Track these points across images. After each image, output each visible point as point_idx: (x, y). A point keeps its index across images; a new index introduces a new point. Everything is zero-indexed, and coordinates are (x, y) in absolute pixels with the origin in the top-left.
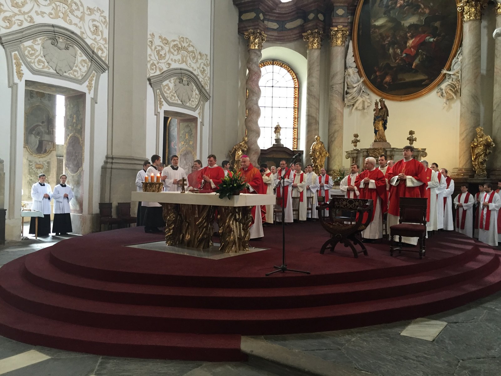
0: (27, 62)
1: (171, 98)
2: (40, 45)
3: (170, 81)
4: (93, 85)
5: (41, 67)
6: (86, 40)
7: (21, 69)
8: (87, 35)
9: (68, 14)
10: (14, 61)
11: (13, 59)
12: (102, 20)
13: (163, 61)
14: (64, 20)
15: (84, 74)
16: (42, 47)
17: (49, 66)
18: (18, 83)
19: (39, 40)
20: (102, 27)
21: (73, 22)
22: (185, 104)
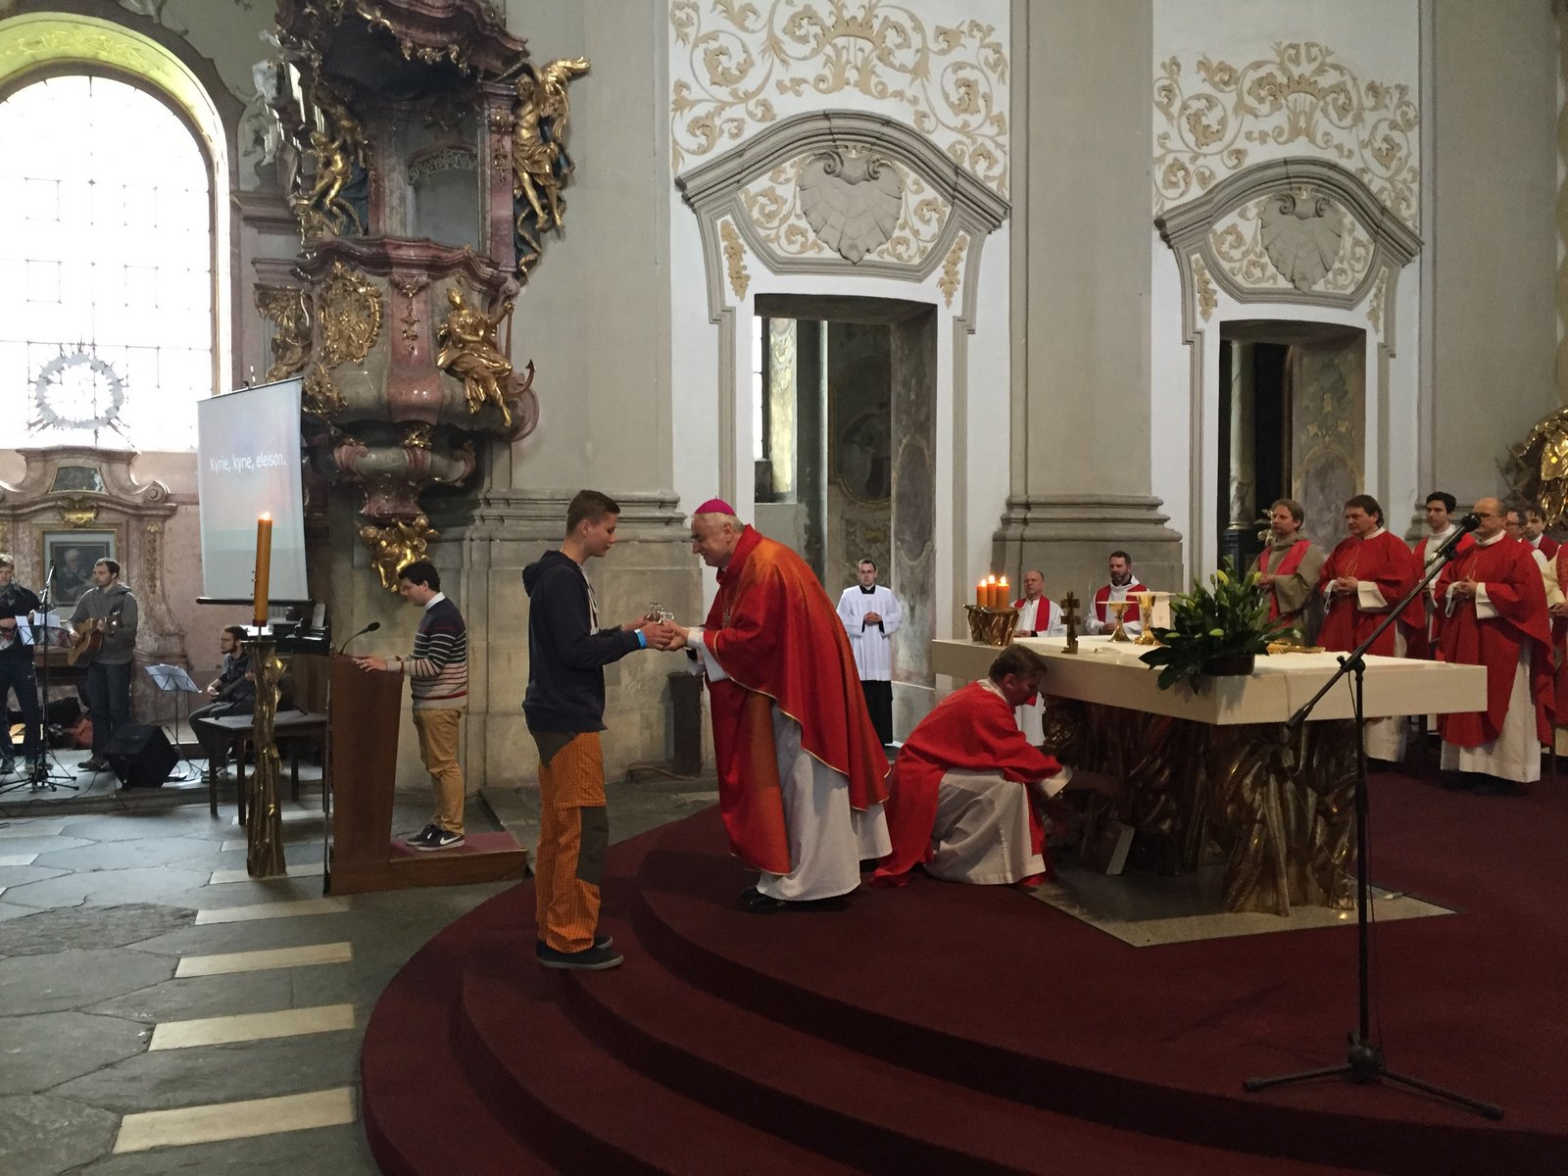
0: (757, 241)
1: (1248, 275)
2: (793, 183)
3: (1242, 215)
4: (961, 277)
5: (796, 248)
6: (933, 138)
7: (742, 264)
8: (938, 120)
9: (875, 66)
10: (723, 244)
11: (721, 239)
12: (986, 59)
13: (1215, 147)
14: (861, 90)
15: (930, 246)
16: (798, 188)
17: (819, 241)
18: (735, 308)
19: (789, 169)
20: (987, 79)
21: (890, 90)
22: (1305, 287)
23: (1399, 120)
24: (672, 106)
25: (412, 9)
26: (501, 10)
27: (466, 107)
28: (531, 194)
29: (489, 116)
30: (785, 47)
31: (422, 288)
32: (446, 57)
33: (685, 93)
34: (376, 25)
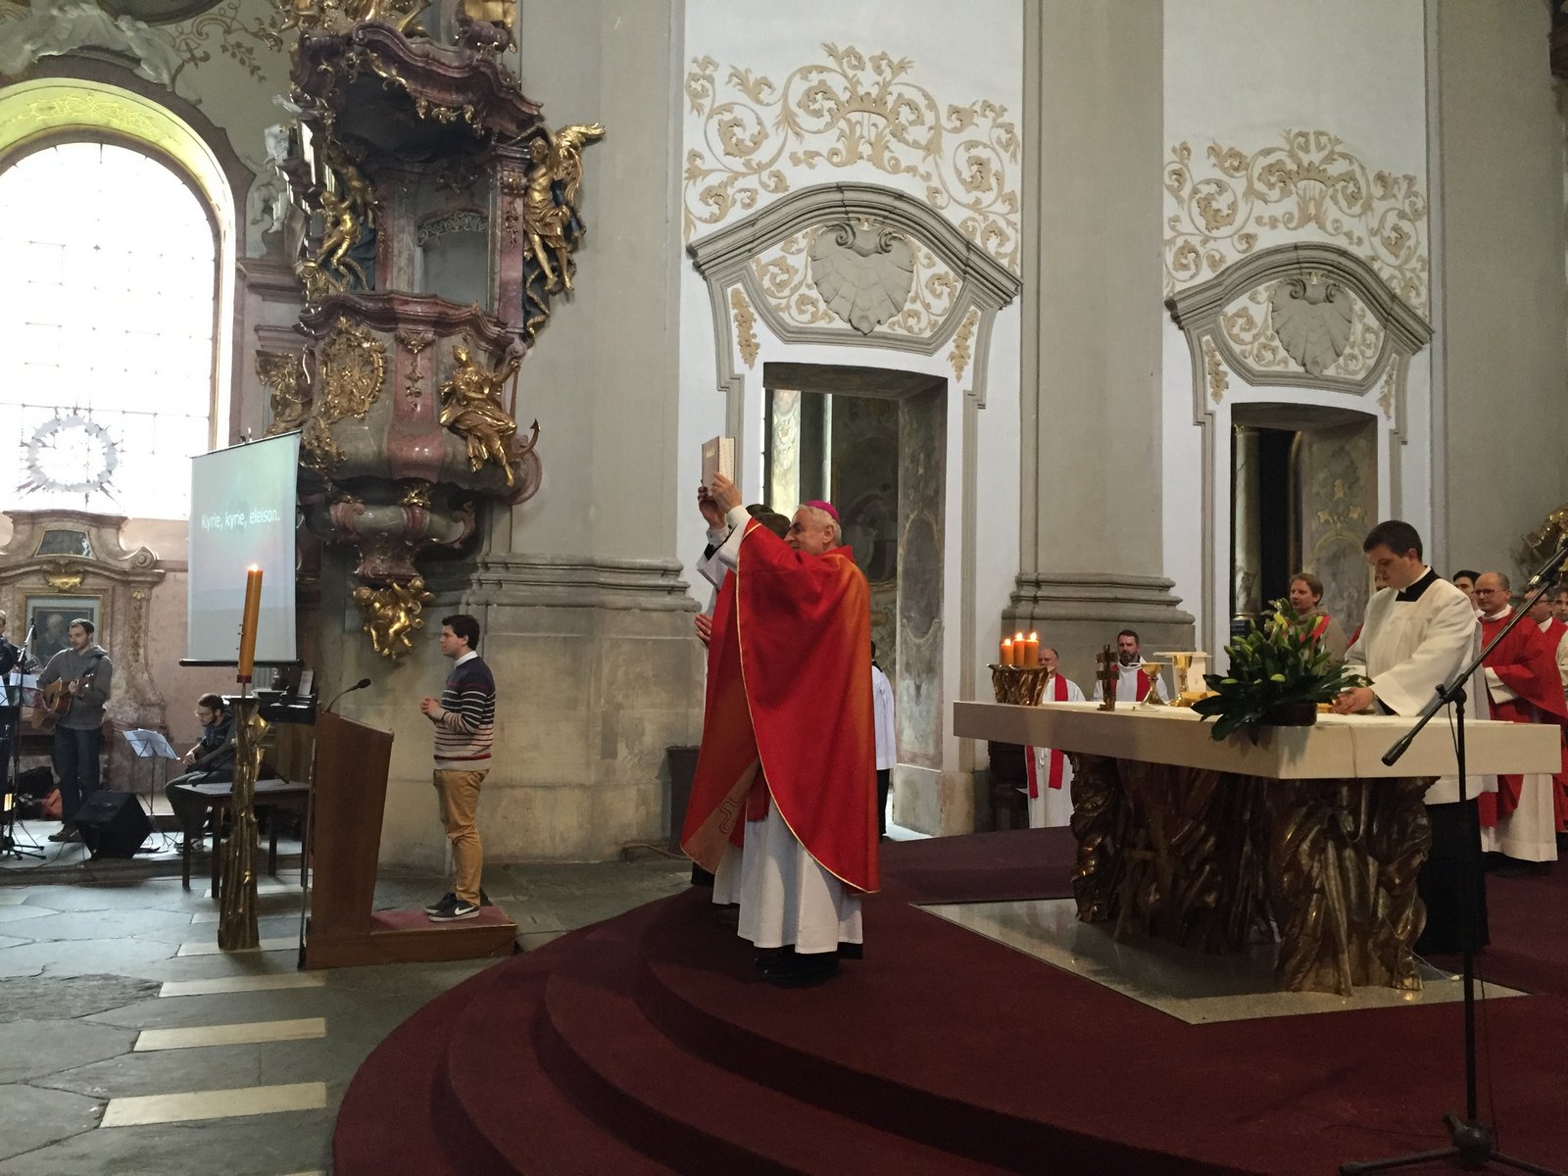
0: (767, 310)
1: (1259, 358)
2: (804, 253)
3: (1252, 299)
4: (972, 351)
5: (807, 317)
6: (944, 213)
7: (751, 332)
8: (951, 197)
9: (888, 141)
10: (733, 312)
11: (731, 306)
12: (999, 138)
13: (1225, 231)
14: (874, 165)
15: (941, 320)
16: (810, 259)
17: (830, 312)
18: (743, 376)
19: (801, 239)
20: (1000, 159)
21: (903, 166)
22: (1316, 371)
23: (1408, 210)
24: (685, 175)
25: (428, 67)
26: (517, 75)
27: (479, 170)
28: (542, 256)
29: (502, 178)
30: (798, 120)
31: (428, 344)
32: (461, 117)
33: (698, 162)
34: (391, 83)
